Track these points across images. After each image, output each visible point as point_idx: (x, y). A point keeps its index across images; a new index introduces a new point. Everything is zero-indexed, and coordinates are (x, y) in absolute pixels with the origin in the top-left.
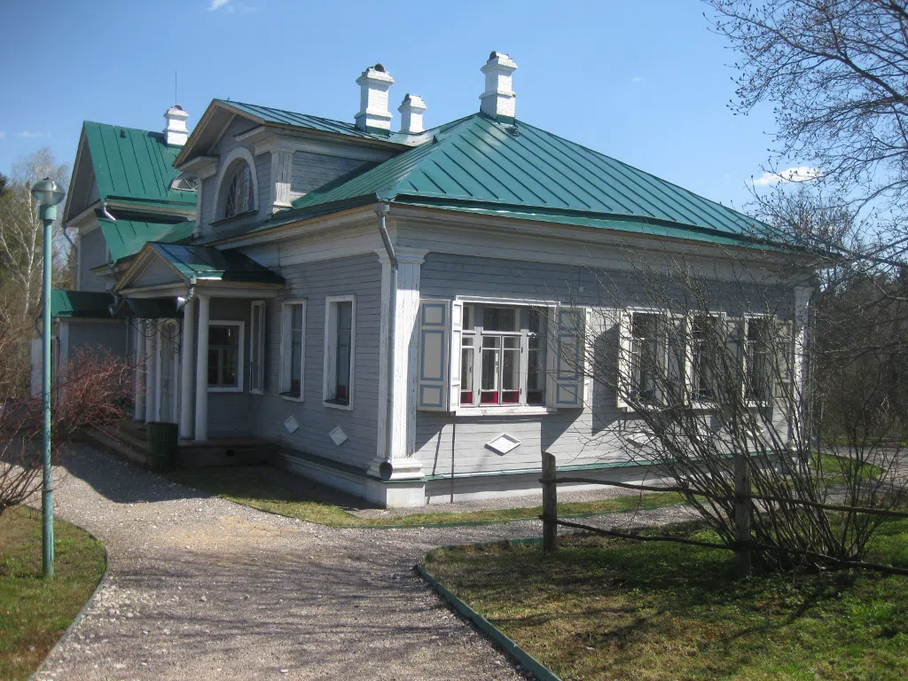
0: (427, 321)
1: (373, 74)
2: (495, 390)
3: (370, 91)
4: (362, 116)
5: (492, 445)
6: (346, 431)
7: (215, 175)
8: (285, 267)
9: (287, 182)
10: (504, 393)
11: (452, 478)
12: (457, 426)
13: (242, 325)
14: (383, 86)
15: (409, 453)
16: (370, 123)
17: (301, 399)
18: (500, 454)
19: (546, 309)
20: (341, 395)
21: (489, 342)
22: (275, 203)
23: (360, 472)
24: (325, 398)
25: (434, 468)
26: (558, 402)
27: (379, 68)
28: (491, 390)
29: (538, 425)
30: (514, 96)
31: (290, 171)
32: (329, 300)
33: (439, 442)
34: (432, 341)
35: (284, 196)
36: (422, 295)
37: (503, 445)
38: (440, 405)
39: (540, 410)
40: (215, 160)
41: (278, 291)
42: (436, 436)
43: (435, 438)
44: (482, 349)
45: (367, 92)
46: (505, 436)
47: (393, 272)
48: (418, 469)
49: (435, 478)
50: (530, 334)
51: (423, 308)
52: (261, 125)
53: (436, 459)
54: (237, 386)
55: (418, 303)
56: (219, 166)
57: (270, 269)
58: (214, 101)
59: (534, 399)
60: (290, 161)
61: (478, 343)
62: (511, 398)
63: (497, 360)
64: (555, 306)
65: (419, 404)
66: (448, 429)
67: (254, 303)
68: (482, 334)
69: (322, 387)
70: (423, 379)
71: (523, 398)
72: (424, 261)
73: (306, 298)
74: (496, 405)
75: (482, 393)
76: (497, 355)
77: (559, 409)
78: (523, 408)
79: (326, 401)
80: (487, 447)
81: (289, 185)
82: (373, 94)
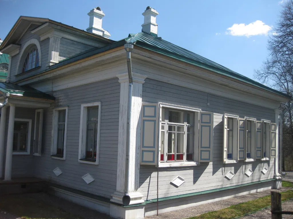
0: (146, 115)
1: (96, 11)
2: (173, 153)
3: (95, 18)
4: (91, 28)
5: (174, 182)
6: (93, 175)
7: (18, 54)
8: (55, 92)
9: (57, 51)
10: (177, 155)
11: (158, 202)
12: (159, 172)
13: (30, 121)
14: (100, 16)
15: (136, 189)
16: (94, 32)
17: (64, 158)
18: (177, 187)
19: (194, 112)
20: (90, 156)
21: (170, 128)
22: (51, 61)
23: (106, 200)
24: (79, 158)
25: (148, 196)
26: (201, 159)
27: (98, 9)
28: (171, 154)
29: (192, 171)
30: (157, 25)
31: (59, 46)
32: (83, 106)
33: (150, 182)
34: (149, 126)
35: (56, 58)
36: (143, 101)
37: (177, 182)
38: (153, 161)
39: (193, 164)
40: (19, 46)
41: (51, 104)
42: (148, 179)
43: (148, 180)
44: (168, 131)
45: (93, 18)
46: (179, 178)
47: (130, 86)
48: (140, 198)
49: (148, 202)
50: (188, 125)
51: (144, 107)
52: (46, 22)
53: (148, 191)
54: (27, 152)
55: (141, 104)
56: (20, 49)
57: (47, 93)
58: (21, 17)
59: (190, 158)
60: (59, 41)
61: (166, 128)
62: (180, 157)
63: (173, 138)
64: (199, 111)
65: (141, 161)
66: (154, 174)
67: (37, 111)
68: (168, 124)
69: (78, 152)
70: (143, 147)
71: (185, 157)
72: (144, 82)
73: (68, 106)
74: (174, 161)
75: (168, 155)
76: (173, 135)
77: (201, 163)
78: (185, 163)
79: (80, 160)
80: (171, 184)
81: (58, 53)
82: (95, 19)
